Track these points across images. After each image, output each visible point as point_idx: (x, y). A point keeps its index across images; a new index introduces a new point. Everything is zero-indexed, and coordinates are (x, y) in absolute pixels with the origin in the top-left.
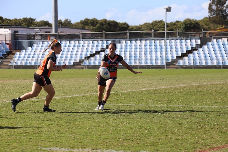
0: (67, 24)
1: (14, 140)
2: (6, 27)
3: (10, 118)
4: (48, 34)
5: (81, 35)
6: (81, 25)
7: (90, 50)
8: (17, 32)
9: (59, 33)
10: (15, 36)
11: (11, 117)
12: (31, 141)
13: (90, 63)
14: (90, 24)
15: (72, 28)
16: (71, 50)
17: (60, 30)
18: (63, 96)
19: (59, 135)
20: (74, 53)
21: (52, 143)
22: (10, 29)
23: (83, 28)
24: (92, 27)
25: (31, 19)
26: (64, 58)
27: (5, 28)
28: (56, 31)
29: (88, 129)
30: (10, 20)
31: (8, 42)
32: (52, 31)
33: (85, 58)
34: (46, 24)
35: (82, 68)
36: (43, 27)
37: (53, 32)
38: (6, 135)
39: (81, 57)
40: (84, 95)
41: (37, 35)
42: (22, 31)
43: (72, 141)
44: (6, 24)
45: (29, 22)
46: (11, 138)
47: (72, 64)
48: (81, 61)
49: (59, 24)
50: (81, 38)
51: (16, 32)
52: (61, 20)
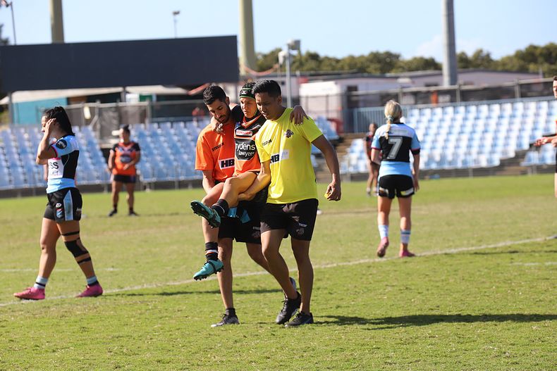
0: (482, 62)
1: (348, 361)
2: (327, 76)
3: (338, 307)
4: (433, 89)
5: (517, 89)
6: (517, 63)
7: (542, 125)
8: (355, 88)
9: (460, 86)
10: (350, 101)
11: (341, 303)
12: (391, 364)
13: (543, 159)
14: (540, 59)
15: (495, 71)
16: (492, 127)
17: (462, 78)
18: (472, 246)
19: (460, 346)
20: (502, 135)
21: (444, 366)
22: (339, 81)
23: (523, 70)
24: (546, 66)
25: (389, 55)
26: (475, 150)
27: (325, 80)
28: (453, 80)
29: (534, 328)
30: (338, 61)
31: (334, 115)
32: (442, 81)
33: (531, 145)
34: (430, 65)
35: (524, 173)
36: (420, 73)
37: (446, 84)
38: (328, 348)
39: (519, 145)
40: (527, 241)
41: (405, 94)
42: (367, 87)
43: (494, 362)
44: (325, 69)
45: (385, 63)
46: (340, 356)
47: (497, 163)
48: (520, 155)
49: (462, 63)
50: (518, 94)
51: (351, 89)
52: (463, 53)
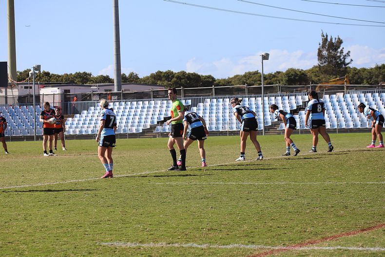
0: (133, 79)
1: (65, 233)
2: (54, 85)
3: (60, 205)
4: (108, 92)
5: (152, 93)
6: (151, 81)
7: (164, 112)
8: (69, 91)
9: (123, 91)
10: (66, 97)
11: (61, 203)
12: (87, 235)
13: (164, 129)
14: (163, 79)
15: (140, 84)
16: (139, 113)
17: (124, 87)
18: (129, 174)
19: (123, 225)
20: (144, 117)
21: (115, 235)
22: (60, 87)
23: (154, 84)
24: (166, 83)
25: (85, 74)
26: (130, 124)
27: (52, 86)
28: (119, 88)
29: (161, 216)
30: (59, 76)
31: (57, 105)
32: (114, 88)
33: (158, 122)
34: (106, 79)
35: (155, 137)
36: (102, 84)
37: (115, 91)
38: (55, 226)
39: (152, 122)
40: (157, 171)
41: (94, 94)
42: (75, 90)
43: (141, 234)
44: (53, 81)
45: (84, 78)
46: (61, 230)
47: (141, 131)
48: (153, 127)
49: (124, 79)
50: (152, 96)
51: (67, 91)
52: (124, 74)
